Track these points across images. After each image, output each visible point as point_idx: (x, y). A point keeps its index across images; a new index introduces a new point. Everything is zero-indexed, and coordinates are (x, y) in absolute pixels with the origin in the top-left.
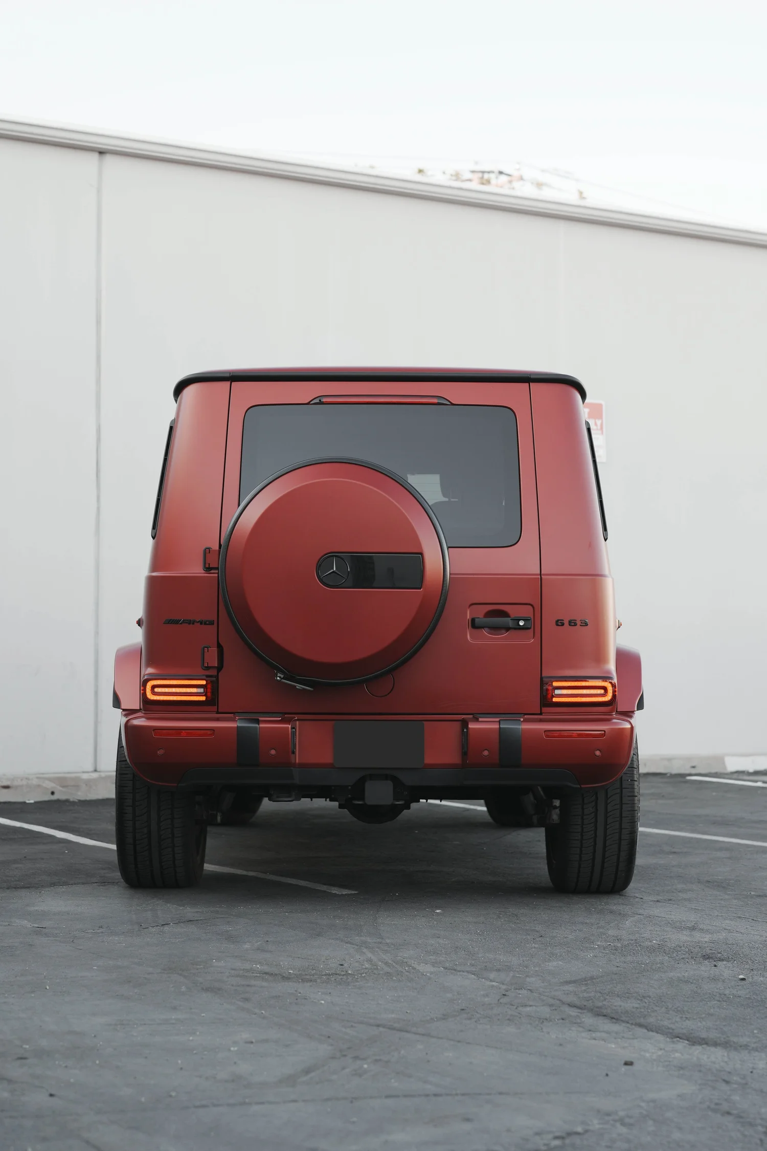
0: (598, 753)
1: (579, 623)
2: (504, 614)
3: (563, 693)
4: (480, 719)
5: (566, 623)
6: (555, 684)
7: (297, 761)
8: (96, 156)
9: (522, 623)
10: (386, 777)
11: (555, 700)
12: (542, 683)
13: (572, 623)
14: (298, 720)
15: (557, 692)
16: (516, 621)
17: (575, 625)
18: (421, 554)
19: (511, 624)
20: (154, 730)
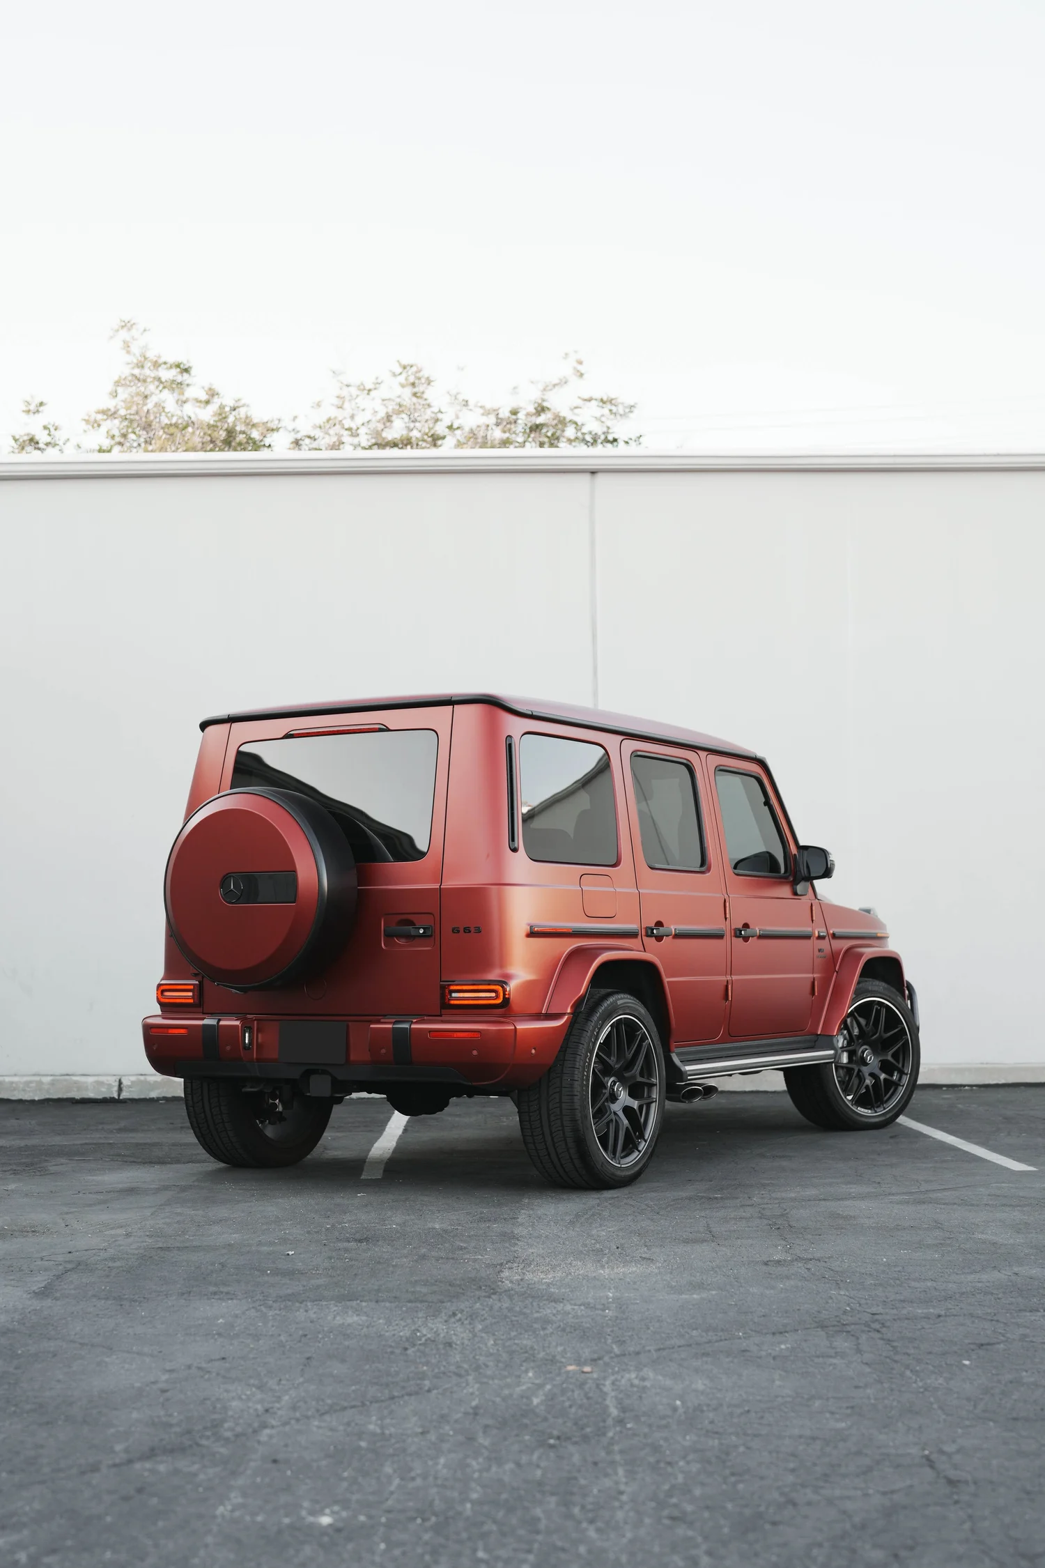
0: (475, 1053)
1: (472, 930)
2: (411, 923)
3: (459, 997)
4: (382, 1020)
5: (462, 930)
6: (452, 988)
7: (255, 1056)
8: (587, 477)
9: (421, 931)
10: (324, 1072)
11: (452, 1002)
12: (443, 988)
13: (467, 930)
14: (255, 1020)
15: (454, 995)
16: (417, 930)
17: (470, 932)
18: (295, 871)
19: (413, 932)
20: (151, 1028)
